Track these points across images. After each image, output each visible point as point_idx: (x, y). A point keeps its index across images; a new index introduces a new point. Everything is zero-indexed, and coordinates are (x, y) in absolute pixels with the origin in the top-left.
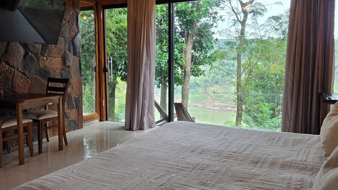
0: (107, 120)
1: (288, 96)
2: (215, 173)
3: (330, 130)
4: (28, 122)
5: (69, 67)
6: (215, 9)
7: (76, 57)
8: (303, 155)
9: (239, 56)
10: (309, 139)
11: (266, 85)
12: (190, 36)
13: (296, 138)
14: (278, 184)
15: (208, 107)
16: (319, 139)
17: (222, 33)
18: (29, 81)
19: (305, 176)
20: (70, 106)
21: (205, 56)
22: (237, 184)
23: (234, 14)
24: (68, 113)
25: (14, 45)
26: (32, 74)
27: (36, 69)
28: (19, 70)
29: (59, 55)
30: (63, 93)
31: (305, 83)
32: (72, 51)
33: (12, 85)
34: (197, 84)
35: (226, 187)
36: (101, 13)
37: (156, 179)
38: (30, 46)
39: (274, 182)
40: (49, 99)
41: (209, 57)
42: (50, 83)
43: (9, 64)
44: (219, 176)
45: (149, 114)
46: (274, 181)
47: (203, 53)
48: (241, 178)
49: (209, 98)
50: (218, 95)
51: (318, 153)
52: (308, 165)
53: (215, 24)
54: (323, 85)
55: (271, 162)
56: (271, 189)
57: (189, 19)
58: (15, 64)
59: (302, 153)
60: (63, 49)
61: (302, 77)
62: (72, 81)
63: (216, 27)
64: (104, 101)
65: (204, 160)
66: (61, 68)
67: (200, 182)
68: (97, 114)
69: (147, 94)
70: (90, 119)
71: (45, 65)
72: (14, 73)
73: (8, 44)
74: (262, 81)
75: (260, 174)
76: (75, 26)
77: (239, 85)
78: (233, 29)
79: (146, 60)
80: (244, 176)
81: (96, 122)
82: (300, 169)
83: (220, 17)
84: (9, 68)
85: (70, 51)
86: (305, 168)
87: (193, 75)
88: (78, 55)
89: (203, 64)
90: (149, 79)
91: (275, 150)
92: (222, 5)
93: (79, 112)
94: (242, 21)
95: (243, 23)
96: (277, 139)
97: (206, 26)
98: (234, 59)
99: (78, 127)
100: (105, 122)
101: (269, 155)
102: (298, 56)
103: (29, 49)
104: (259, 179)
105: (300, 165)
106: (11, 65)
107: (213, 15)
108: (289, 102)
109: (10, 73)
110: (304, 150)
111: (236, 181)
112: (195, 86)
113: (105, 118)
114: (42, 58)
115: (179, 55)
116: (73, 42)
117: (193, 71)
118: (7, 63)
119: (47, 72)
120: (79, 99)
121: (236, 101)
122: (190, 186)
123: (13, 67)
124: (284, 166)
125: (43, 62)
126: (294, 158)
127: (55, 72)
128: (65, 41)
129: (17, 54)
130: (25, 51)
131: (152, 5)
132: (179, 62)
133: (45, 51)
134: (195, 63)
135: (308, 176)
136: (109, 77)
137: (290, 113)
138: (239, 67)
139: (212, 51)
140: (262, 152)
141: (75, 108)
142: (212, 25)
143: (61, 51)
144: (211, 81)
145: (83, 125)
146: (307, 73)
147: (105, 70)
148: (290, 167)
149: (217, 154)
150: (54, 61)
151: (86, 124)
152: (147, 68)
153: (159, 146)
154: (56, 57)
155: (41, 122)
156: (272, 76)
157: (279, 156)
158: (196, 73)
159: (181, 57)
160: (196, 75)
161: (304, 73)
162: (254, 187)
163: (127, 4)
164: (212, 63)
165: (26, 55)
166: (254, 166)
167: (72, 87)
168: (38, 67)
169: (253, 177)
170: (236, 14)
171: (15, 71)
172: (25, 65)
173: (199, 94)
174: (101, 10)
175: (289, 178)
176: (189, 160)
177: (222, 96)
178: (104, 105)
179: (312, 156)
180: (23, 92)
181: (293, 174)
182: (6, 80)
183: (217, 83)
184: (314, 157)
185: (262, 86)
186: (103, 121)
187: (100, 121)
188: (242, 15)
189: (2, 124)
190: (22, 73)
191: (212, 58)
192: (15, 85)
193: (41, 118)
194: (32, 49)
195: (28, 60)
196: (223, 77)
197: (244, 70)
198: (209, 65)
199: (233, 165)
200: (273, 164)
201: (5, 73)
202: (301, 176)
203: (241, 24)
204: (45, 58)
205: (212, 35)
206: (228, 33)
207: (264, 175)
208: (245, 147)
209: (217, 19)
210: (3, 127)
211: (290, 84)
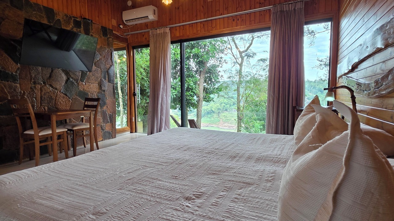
0: (136, 132)
1: (270, 110)
2: (191, 167)
3: (301, 127)
4: (63, 131)
5: (104, 91)
6: (221, 55)
7: (110, 84)
8: (278, 151)
9: (238, 88)
10: (285, 138)
11: (258, 110)
12: (202, 73)
13: (274, 137)
14: (249, 177)
15: (221, 127)
16: (293, 138)
17: (226, 72)
18: (70, 101)
19: (278, 168)
20: (105, 121)
21: (214, 88)
22: (209, 177)
23: (235, 59)
24: (103, 126)
25: (58, 72)
26: (73, 95)
27: (76, 91)
28: (61, 91)
29: (96, 81)
30: (95, 109)
31: (283, 99)
32: (107, 79)
33: (55, 103)
34: (212, 111)
35: (197, 181)
36: (132, 52)
37: (128, 173)
38: (71, 74)
39: (246, 175)
40: (81, 113)
41: (217, 89)
42: (86, 102)
43: (52, 87)
44: (194, 170)
45: (166, 127)
46: (246, 173)
47: (213, 85)
48: (216, 171)
49: (221, 121)
50: (227, 118)
51: (291, 149)
52: (282, 158)
53: (221, 65)
54: (297, 100)
55: (248, 156)
56: (242, 181)
57: (200, 60)
58: (58, 87)
59: (277, 149)
60: (99, 77)
61: (281, 95)
62: (107, 101)
63: (221, 67)
64: (133, 118)
65: (186, 156)
66: (97, 91)
67: (172, 176)
68: (128, 127)
69: (164, 111)
70: (122, 131)
71: (84, 89)
72: (57, 94)
73: (52, 71)
74: (256, 107)
75: (234, 168)
76: (109, 60)
77: (239, 109)
78: (234, 69)
79: (163, 85)
80: (218, 170)
81: (128, 134)
82: (274, 162)
83: (224, 61)
84: (53, 89)
85: (105, 79)
86: (279, 161)
87: (205, 101)
88: (112, 82)
89: (213, 94)
90: (165, 99)
91: (254, 147)
92: (225, 53)
93: (113, 126)
94: (240, 63)
95: (241, 65)
96: (257, 139)
97: (214, 66)
98: (235, 91)
99: (112, 137)
100: (134, 134)
101: (247, 151)
102: (277, 78)
103: (70, 76)
104: (232, 171)
105: (274, 159)
106: (55, 88)
107: (220, 59)
108: (271, 114)
109: (53, 93)
110: (279, 146)
111: (210, 174)
112: (211, 113)
113: (134, 131)
114: (82, 83)
115: (194, 86)
116: (108, 72)
117: (205, 98)
118: (51, 86)
119: (87, 94)
120: (113, 115)
121: (237, 120)
122: (159, 180)
123: (56, 89)
124: (259, 160)
125: (82, 86)
126: (269, 153)
127: (93, 94)
128: (101, 71)
129: (60, 79)
130: (67, 77)
131: (168, 44)
132: (194, 91)
133: (84, 78)
134: (207, 93)
135: (281, 168)
136: (137, 99)
137: (272, 123)
138: (238, 96)
139: (219, 84)
140: (241, 149)
141: (109, 122)
142: (219, 66)
143: (98, 78)
144: (222, 109)
145: (117, 135)
146: (284, 92)
147: (135, 95)
148: (265, 160)
149: (200, 151)
150: (92, 86)
151: (119, 135)
152: (164, 91)
153: (151, 145)
154: (94, 83)
155: (76, 131)
156: (263, 104)
157: (257, 151)
158: (208, 100)
159: (196, 88)
160: (208, 101)
161: (282, 92)
162: (226, 180)
163: (149, 45)
164: (219, 92)
165: (68, 80)
166: (231, 160)
167: (107, 106)
168: (78, 90)
169: (227, 170)
170: (236, 59)
171: (57, 92)
172: (66, 88)
173: (214, 118)
174: (132, 50)
175: (262, 170)
176: (172, 156)
177: (230, 119)
178: (133, 121)
179: (287, 151)
180: (65, 109)
181: (267, 167)
182: (50, 99)
183: (226, 110)
184: (288, 152)
185: (256, 110)
186: (133, 133)
187: (131, 133)
188: (240, 59)
189: (40, 132)
190: (64, 94)
191: (219, 90)
192: (58, 103)
193: (75, 128)
194: (73, 76)
195: (69, 84)
196: (230, 106)
197: (242, 98)
198: (217, 94)
199: (211, 159)
200: (249, 158)
201: (49, 93)
202: (274, 168)
203: (240, 65)
204: (84, 83)
205: (218, 73)
206: (230, 71)
207: (238, 168)
208: (228, 145)
209: (222, 62)
210: (40, 135)
211: (271, 100)
